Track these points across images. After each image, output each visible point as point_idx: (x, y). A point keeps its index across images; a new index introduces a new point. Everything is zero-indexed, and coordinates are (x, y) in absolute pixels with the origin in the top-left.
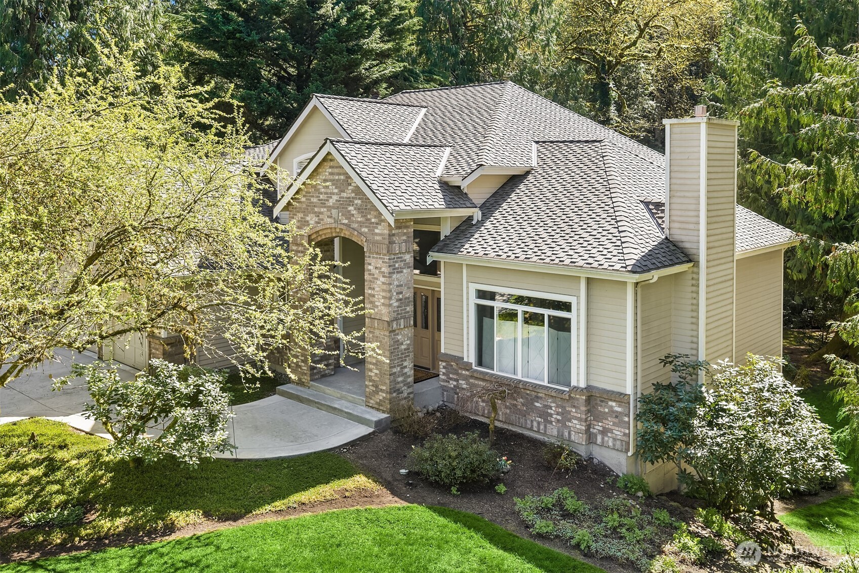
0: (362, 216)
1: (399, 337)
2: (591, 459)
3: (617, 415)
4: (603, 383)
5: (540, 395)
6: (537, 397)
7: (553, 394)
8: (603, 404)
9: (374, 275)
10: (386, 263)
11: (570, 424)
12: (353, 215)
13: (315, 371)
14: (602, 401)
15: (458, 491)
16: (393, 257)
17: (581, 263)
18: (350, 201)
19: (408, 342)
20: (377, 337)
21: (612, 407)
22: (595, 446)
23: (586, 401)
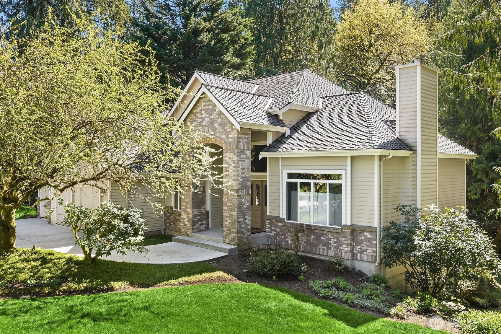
0: (222, 128)
1: (243, 200)
2: (354, 269)
3: (369, 240)
4: (361, 222)
5: (324, 232)
6: (322, 234)
7: (332, 230)
8: (361, 235)
9: (228, 163)
10: (235, 154)
11: (342, 248)
12: (217, 129)
13: (195, 227)
14: (360, 233)
15: (276, 278)
16: (239, 151)
17: (348, 148)
18: (215, 120)
19: (248, 204)
20: (230, 200)
21: (366, 235)
22: (356, 261)
23: (351, 233)
